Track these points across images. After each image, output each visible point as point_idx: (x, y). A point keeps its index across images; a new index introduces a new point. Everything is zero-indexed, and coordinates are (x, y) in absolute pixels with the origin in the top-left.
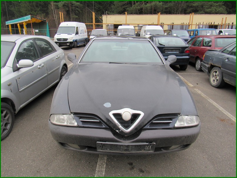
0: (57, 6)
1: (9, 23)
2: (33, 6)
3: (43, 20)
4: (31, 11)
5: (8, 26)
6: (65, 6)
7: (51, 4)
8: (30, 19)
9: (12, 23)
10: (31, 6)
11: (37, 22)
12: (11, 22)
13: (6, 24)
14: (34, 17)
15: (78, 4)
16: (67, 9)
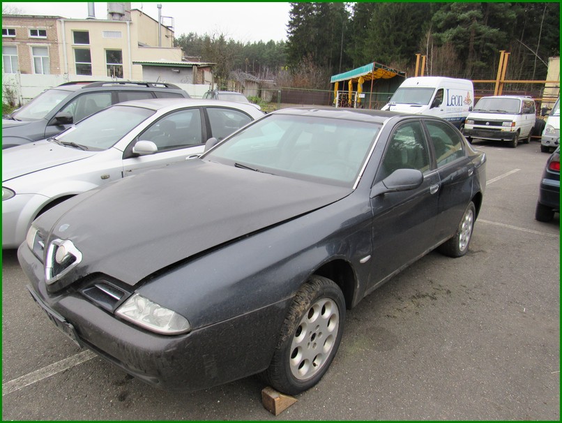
0: (439, 39)
1: (336, 79)
2: (389, 44)
3: (399, 73)
4: (382, 54)
5: (334, 84)
6: (459, 38)
7: (426, 35)
8: (371, 71)
9: (340, 80)
10: (384, 44)
11: (386, 77)
12: (339, 78)
13: (332, 82)
14: (381, 67)
15: (493, 33)
16: (462, 46)
